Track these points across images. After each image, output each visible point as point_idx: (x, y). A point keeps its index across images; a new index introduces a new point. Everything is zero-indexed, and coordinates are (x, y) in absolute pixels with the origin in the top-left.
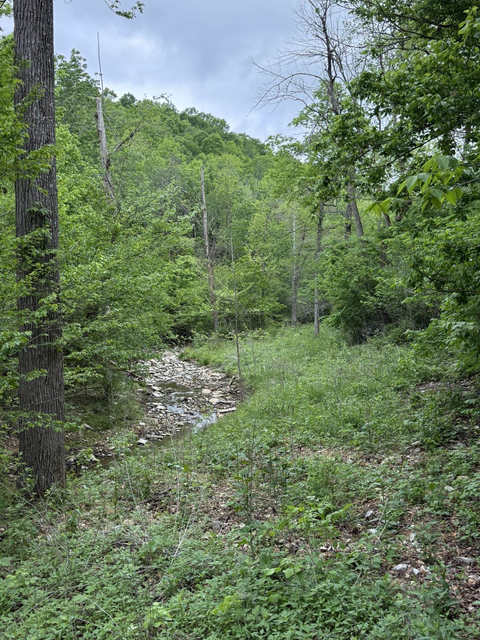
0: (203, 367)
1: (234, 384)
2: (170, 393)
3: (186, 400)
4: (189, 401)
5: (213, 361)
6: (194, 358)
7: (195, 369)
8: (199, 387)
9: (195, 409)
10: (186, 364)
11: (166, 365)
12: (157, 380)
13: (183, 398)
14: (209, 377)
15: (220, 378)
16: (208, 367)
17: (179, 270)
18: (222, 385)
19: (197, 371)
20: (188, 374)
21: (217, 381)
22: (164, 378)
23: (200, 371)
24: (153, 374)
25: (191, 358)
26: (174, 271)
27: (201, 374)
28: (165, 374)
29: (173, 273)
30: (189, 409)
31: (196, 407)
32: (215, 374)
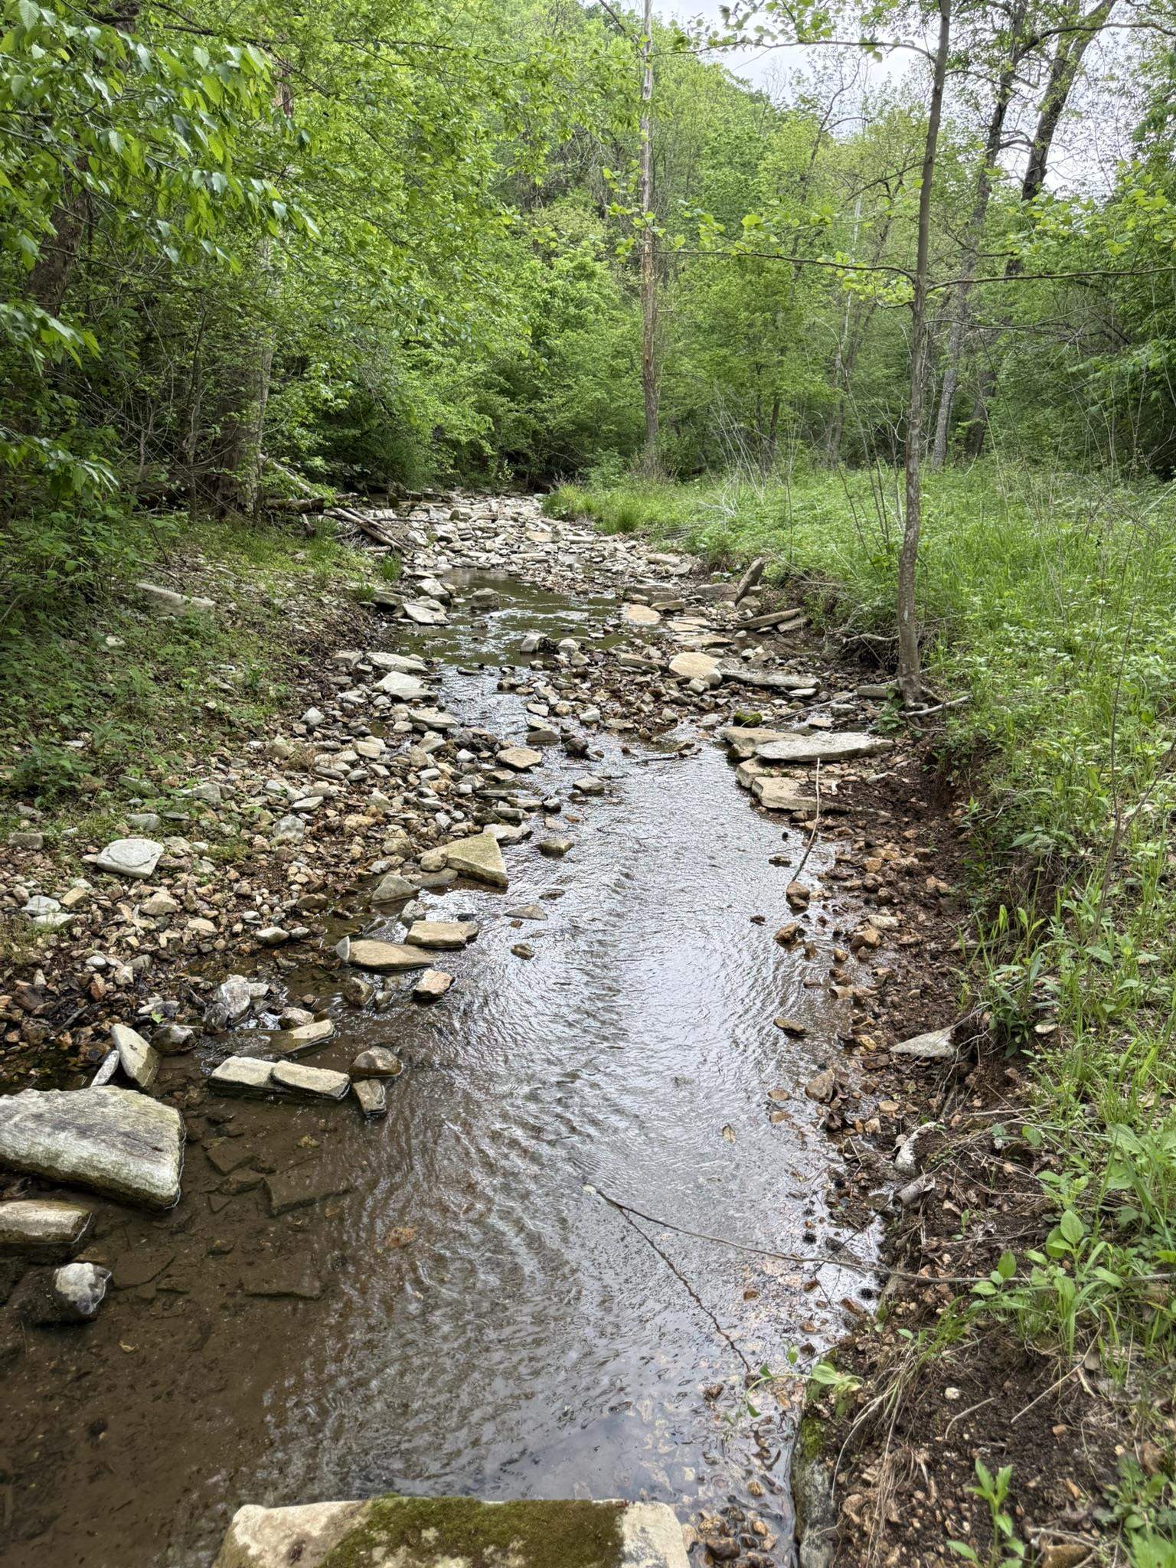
0: (616, 536)
1: (757, 594)
2: (487, 609)
3: (547, 649)
4: (562, 657)
5: (650, 522)
6: (589, 510)
7: (590, 538)
8: (610, 595)
9: (592, 712)
10: (561, 526)
11: (499, 522)
12: (459, 561)
13: (534, 637)
14: (641, 567)
15: (685, 568)
16: (632, 538)
17: (561, 282)
18: (704, 592)
19: (598, 546)
20: (567, 551)
21: (675, 580)
22: (484, 556)
23: (610, 546)
24: (448, 540)
25: (581, 512)
26: (546, 285)
27: (612, 555)
28: (489, 544)
29: (543, 291)
30: (564, 706)
31: (601, 696)
32: (660, 556)
